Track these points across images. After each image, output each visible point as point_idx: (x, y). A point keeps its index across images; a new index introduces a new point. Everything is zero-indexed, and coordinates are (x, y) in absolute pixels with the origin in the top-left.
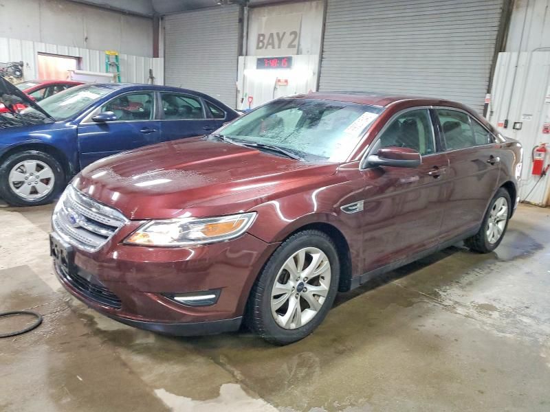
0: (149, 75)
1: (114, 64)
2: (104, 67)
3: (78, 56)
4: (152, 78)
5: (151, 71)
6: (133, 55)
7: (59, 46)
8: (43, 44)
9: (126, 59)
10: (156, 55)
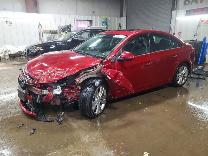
0: (119, 26)
1: (105, 22)
2: (101, 24)
3: (91, 20)
4: (120, 26)
5: (120, 24)
6: (112, 17)
7: (84, 16)
8: (78, 16)
9: (110, 19)
10: (122, 16)
